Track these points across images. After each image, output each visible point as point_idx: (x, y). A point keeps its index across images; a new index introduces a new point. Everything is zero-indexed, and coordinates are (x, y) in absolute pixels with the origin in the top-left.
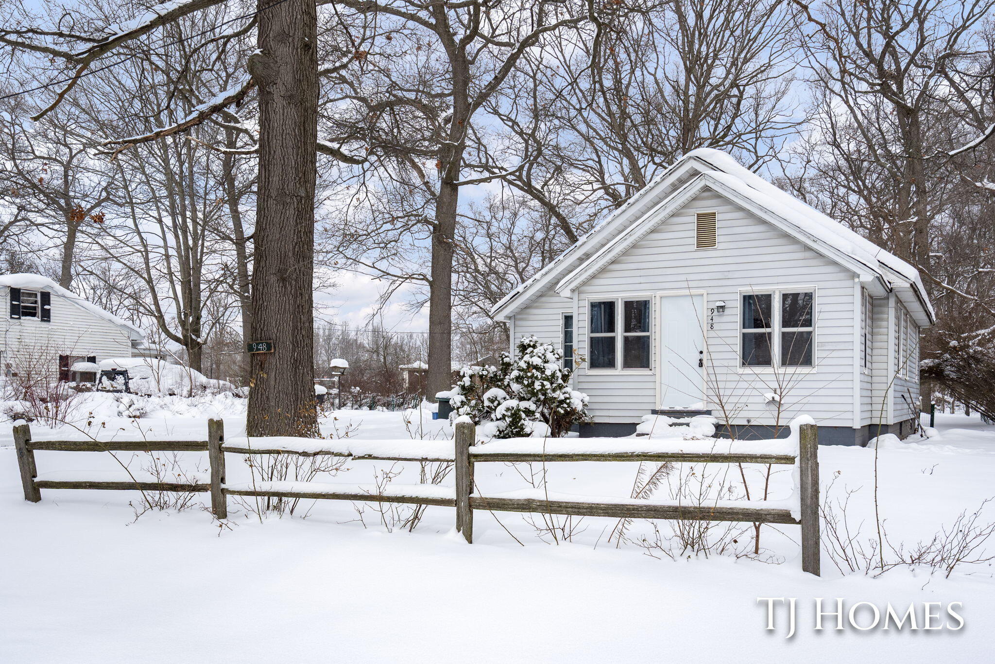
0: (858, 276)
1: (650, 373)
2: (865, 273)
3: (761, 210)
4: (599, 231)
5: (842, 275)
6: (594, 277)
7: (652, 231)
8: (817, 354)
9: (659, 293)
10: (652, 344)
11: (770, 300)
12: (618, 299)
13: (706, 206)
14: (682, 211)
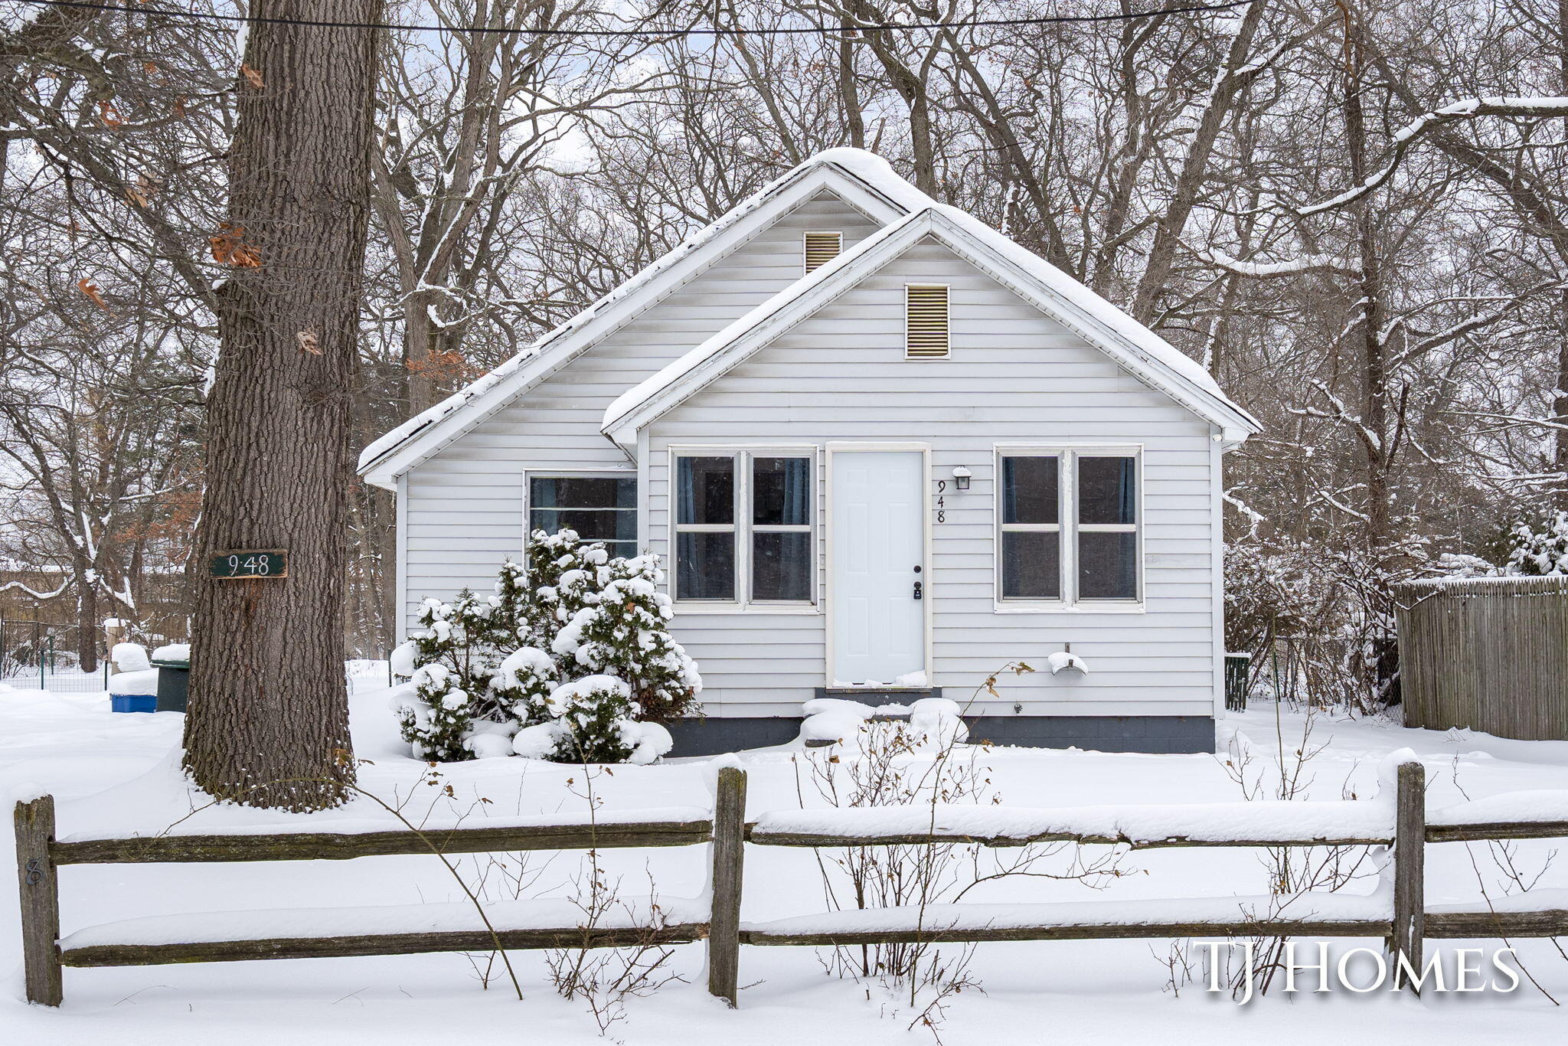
0: (1221, 430)
1: (812, 610)
2: (1234, 425)
3: (1043, 291)
4: (623, 299)
5: (1186, 427)
6: (685, 403)
7: (815, 316)
8: (1145, 576)
9: (832, 445)
10: (816, 550)
11: (1056, 469)
12: (739, 453)
13: (928, 275)
14: (877, 278)
